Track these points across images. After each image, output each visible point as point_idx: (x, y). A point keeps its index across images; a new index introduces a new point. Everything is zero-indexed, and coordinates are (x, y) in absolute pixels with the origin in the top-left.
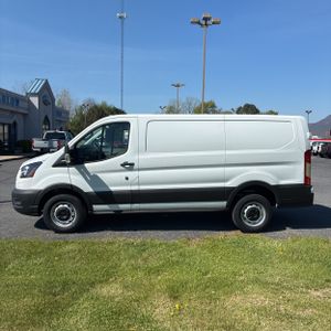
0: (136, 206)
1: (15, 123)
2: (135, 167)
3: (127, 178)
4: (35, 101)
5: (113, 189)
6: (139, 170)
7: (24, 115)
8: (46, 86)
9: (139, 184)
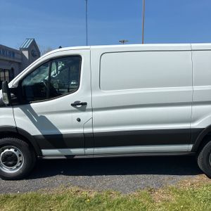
0: (89, 150)
1: (12, 69)
2: (88, 107)
3: (79, 120)
4: (26, 53)
5: (63, 131)
6: (92, 110)
7: (19, 63)
8: (34, 43)
9: (92, 126)
